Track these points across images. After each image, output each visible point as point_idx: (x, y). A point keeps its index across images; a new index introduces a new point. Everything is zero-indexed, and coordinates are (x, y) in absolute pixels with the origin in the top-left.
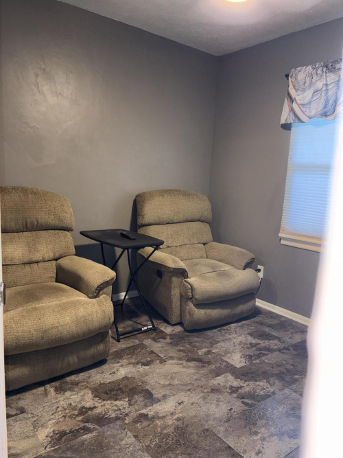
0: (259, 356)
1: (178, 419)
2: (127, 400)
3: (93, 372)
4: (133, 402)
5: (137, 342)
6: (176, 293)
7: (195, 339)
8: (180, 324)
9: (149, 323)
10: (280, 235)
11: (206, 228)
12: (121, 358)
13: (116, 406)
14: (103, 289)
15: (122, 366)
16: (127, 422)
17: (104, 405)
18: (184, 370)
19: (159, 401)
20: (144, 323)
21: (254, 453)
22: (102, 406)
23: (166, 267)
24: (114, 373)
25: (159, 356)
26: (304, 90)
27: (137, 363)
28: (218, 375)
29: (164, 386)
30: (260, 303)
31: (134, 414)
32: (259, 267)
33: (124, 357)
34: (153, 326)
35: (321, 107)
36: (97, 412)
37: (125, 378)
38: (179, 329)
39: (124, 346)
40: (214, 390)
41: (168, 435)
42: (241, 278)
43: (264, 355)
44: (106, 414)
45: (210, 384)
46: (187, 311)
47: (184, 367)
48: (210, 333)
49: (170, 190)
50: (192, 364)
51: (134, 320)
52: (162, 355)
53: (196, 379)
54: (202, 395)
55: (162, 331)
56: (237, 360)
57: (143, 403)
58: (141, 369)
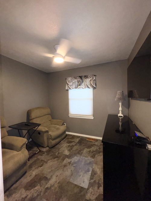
0: (71, 149)
1: (59, 183)
2: (39, 185)
3: (22, 179)
4: (41, 184)
5: (36, 158)
6: (45, 138)
7: (53, 150)
8: (48, 146)
9: (38, 150)
10: (69, 115)
11: (50, 116)
12: (31, 167)
13: (36, 190)
14: (23, 146)
15: (33, 171)
16: (42, 195)
17: (31, 192)
18: (54, 163)
19: (50, 179)
20: (36, 150)
21: (83, 183)
22: (30, 193)
23: (42, 131)
24: (31, 175)
25: (45, 161)
26: (70, 82)
27: (38, 167)
28: (64, 160)
29: (50, 172)
30: (67, 133)
31: (43, 190)
32: (65, 124)
33: (33, 167)
34: (39, 150)
35: (75, 86)
36: (29, 197)
37: (36, 175)
38: (47, 148)
39: (32, 162)
40: (65, 166)
41: (57, 192)
42: (62, 128)
43: (73, 148)
44: (33, 196)
45: (63, 164)
46: (50, 142)
47: (54, 162)
48: (57, 146)
49: (38, 107)
50: (56, 159)
51: (32, 150)
52: (45, 160)
53: (59, 165)
54: (62, 170)
55: (43, 151)
56: (67, 153)
57: (45, 183)
58: (40, 169)
